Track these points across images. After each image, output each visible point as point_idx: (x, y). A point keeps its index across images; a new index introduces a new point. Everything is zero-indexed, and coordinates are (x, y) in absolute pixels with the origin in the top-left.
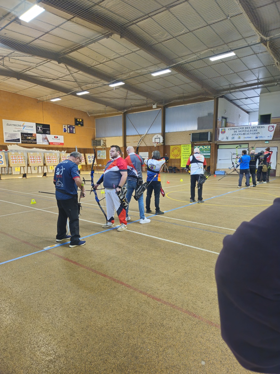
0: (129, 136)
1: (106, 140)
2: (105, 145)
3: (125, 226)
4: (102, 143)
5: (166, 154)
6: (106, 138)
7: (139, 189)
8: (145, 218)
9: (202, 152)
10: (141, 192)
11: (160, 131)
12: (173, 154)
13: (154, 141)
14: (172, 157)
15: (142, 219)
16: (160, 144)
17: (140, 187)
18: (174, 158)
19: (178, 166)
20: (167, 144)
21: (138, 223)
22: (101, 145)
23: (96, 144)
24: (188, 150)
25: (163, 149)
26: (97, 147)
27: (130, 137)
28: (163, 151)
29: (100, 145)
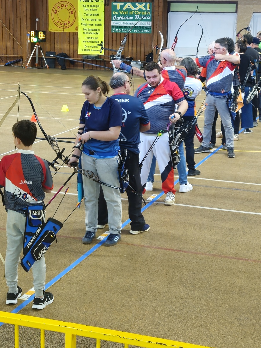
5: (37, 20)
9: (132, 18)
12: (56, 19)
14: (52, 28)
18: (60, 30)
19: (72, 52)
24: (95, 12)
25: (29, 6)
28: (31, 11)
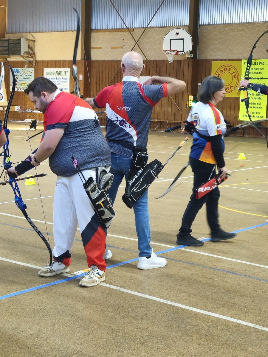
0: (98, 31)
1: (34, 41)
2: (31, 52)
3: (101, 273)
4: (24, 48)
5: (199, 84)
6: (37, 36)
7: (136, 177)
8: (153, 254)
10: (142, 184)
11: (186, 21)
13: (166, 47)
15: (145, 258)
16: (184, 55)
17: (140, 171)
20: (202, 56)
21: (134, 267)
22: (22, 54)
23: (6, 49)
24: (259, 76)
25: (190, 70)
26: (9, 59)
27: (102, 33)
28: (193, 75)
29: (18, 53)
